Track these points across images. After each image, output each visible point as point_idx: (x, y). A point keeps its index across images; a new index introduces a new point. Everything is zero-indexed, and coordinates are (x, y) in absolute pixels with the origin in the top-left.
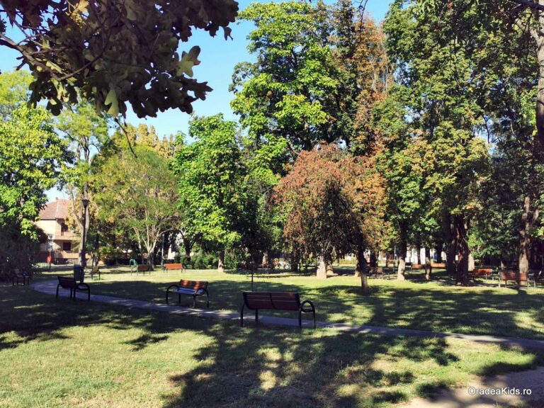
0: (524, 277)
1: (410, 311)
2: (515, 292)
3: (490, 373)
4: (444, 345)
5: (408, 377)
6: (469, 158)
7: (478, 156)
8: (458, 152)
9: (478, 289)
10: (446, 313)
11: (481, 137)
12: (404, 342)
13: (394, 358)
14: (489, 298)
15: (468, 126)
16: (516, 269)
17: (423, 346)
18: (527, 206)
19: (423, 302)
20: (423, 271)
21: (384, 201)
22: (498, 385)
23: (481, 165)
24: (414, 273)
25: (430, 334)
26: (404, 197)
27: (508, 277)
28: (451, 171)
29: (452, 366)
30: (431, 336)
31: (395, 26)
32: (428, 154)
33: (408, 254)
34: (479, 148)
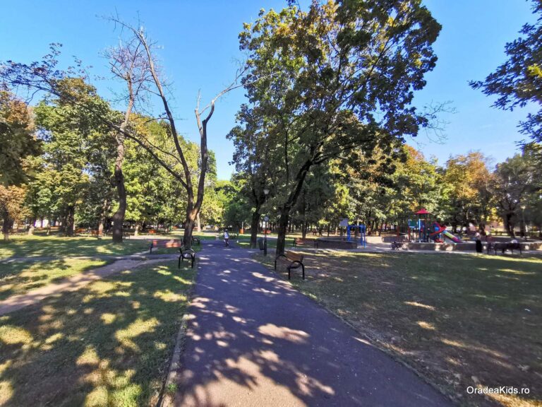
0: (101, 233)
1: (39, 249)
2: (96, 239)
3: (86, 270)
4: (64, 262)
5: (45, 277)
6: (80, 182)
7: (85, 181)
8: (74, 178)
9: (78, 238)
10: (62, 249)
11: (85, 173)
12: (40, 263)
13: (35, 270)
14: (83, 242)
15: (81, 167)
16: (97, 229)
17: (52, 264)
18: (105, 204)
19: (46, 245)
20: (46, 231)
21: (24, 196)
22: (90, 274)
23: (85, 185)
24: (38, 232)
25: (55, 258)
26: (41, 195)
27: (93, 233)
28: (70, 186)
29: (68, 269)
30: (56, 259)
31: (42, 112)
32: (57, 177)
33: (36, 223)
34: (86, 178)
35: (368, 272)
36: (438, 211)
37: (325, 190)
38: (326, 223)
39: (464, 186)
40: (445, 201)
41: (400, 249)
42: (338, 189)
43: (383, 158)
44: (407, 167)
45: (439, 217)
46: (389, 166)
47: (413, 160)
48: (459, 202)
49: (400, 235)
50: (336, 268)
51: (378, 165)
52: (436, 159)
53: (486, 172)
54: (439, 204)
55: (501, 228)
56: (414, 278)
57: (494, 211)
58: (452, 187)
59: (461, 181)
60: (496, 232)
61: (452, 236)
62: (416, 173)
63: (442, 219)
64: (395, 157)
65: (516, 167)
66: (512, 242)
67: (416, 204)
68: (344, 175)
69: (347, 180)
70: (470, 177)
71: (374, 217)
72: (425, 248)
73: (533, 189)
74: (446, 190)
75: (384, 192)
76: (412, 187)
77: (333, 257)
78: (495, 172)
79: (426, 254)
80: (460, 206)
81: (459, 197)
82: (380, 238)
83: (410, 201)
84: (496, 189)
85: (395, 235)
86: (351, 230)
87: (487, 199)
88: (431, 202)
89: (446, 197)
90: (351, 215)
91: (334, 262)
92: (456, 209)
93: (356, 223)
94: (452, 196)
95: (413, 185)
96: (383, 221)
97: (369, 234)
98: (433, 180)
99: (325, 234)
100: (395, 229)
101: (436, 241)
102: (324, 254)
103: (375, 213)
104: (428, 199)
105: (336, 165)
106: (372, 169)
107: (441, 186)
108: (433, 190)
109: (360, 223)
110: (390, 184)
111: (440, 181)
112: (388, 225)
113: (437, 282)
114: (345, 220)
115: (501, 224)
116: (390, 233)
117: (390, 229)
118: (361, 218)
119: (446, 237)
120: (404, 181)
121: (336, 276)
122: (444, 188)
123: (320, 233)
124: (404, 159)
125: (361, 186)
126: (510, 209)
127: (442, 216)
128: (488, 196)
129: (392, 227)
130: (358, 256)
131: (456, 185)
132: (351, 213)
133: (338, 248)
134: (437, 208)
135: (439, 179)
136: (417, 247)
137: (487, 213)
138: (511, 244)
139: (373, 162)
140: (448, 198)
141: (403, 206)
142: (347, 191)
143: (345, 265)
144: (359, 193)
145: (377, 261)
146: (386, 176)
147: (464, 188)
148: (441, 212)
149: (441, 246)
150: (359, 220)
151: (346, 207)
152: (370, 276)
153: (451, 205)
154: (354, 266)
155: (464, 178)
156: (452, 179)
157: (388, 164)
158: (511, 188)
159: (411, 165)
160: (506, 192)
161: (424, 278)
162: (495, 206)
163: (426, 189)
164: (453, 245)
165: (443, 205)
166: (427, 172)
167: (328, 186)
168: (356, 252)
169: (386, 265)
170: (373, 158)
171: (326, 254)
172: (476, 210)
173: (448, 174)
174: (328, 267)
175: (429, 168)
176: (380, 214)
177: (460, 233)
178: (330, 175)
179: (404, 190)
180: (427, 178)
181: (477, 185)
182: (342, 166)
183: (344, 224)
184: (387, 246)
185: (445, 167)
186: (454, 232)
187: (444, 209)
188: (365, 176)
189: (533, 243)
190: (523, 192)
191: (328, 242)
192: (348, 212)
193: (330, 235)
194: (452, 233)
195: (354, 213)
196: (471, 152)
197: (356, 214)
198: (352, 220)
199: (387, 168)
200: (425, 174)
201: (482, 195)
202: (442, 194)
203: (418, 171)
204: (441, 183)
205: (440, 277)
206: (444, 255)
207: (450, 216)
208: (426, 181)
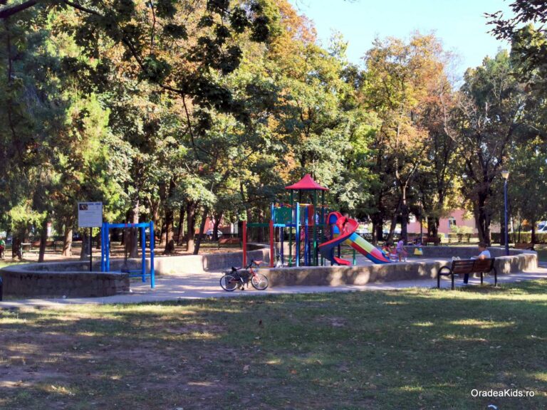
35: (154, 358)
36: (343, 183)
37: (30, 108)
38: (36, 217)
39: (401, 119)
40: (360, 156)
41: (248, 288)
42: (75, 109)
43: (207, 22)
44: (275, 59)
45: (343, 198)
46: (223, 48)
47: (289, 41)
48: (391, 159)
49: (251, 247)
50: (55, 357)
51: (193, 42)
52: (342, 43)
53: (445, 87)
54: (347, 163)
55: (468, 225)
56: (272, 362)
57: (457, 184)
58: (374, 121)
59: (394, 107)
60: (460, 236)
61: (368, 247)
62: (295, 77)
63: (351, 205)
64: (239, 23)
65: (499, 81)
66: (483, 256)
67: (293, 164)
68: (94, 63)
69: (100, 79)
70: (415, 99)
71: (185, 197)
72: (308, 282)
73: (525, 135)
74: (362, 129)
75: (206, 123)
76: (283, 116)
77: (51, 324)
78: (464, 89)
79: (308, 296)
80: (390, 171)
81: (390, 146)
82: (198, 258)
83: (278, 153)
84: (464, 131)
85: (238, 251)
86: (115, 238)
87: (446, 155)
88: (327, 158)
89: (362, 146)
90: (115, 192)
91: (53, 341)
92: (382, 178)
93: (130, 215)
94: (376, 143)
95: (287, 109)
96: (207, 210)
97: (169, 250)
98: (333, 99)
99: (31, 256)
100: (240, 235)
101: (333, 262)
102: (23, 316)
103: (184, 187)
104: (319, 149)
105: (66, 28)
106: (176, 55)
107: (351, 116)
108: (333, 126)
109: (143, 217)
110: (222, 100)
111: (351, 102)
112: (223, 224)
113: (328, 366)
114: (94, 208)
115: (470, 216)
116: (227, 245)
117: (227, 234)
118: (144, 202)
119: (357, 249)
120: (263, 97)
121: (52, 381)
122: (357, 123)
123: (16, 252)
124: (263, 32)
125: (142, 103)
126: (485, 180)
127: (351, 197)
128: (448, 146)
129: (234, 229)
130: (131, 316)
131: (383, 116)
132: (114, 186)
133: (70, 296)
134: (343, 174)
135: (348, 96)
136: (288, 278)
137: (443, 188)
138: (480, 260)
139: (177, 31)
140: (366, 150)
141: (259, 168)
142: (103, 116)
143: (86, 346)
144: (140, 124)
145: (182, 325)
146: (215, 76)
147: (401, 124)
148: (351, 184)
149: (345, 272)
150: (140, 209)
151: (100, 166)
152: (156, 369)
153: (371, 168)
154: (114, 347)
155: (401, 99)
156: (377, 101)
157: (220, 42)
158: (490, 130)
159: (284, 54)
160: (479, 138)
161: (298, 359)
162: (461, 173)
163: (316, 123)
164: (371, 269)
165: (355, 168)
166: (322, 77)
167: (42, 97)
168: (125, 305)
169: (206, 335)
170: (179, 19)
171: (28, 315)
172: (422, 181)
173: (368, 86)
174: (31, 358)
175: (325, 65)
176: (198, 190)
177: (388, 241)
178: (50, 63)
179: (265, 121)
180: (322, 94)
181: (428, 118)
182: (84, 36)
183: (91, 220)
184: (213, 282)
185: (362, 68)
186: (377, 237)
187: (356, 178)
188: (156, 74)
189: (517, 257)
190: (507, 140)
191: (38, 277)
192: (106, 183)
193: (47, 257)
194: (371, 239)
195: (126, 185)
196: (417, 32)
197: (131, 190)
198: (115, 208)
199: (216, 52)
200: (316, 81)
201: (436, 146)
202: (353, 138)
203: (299, 71)
204: (351, 107)
205: (334, 352)
206: (350, 298)
207: (368, 196)
208: (319, 101)
